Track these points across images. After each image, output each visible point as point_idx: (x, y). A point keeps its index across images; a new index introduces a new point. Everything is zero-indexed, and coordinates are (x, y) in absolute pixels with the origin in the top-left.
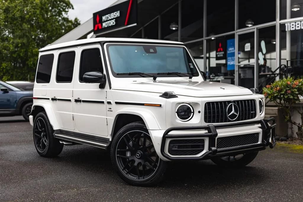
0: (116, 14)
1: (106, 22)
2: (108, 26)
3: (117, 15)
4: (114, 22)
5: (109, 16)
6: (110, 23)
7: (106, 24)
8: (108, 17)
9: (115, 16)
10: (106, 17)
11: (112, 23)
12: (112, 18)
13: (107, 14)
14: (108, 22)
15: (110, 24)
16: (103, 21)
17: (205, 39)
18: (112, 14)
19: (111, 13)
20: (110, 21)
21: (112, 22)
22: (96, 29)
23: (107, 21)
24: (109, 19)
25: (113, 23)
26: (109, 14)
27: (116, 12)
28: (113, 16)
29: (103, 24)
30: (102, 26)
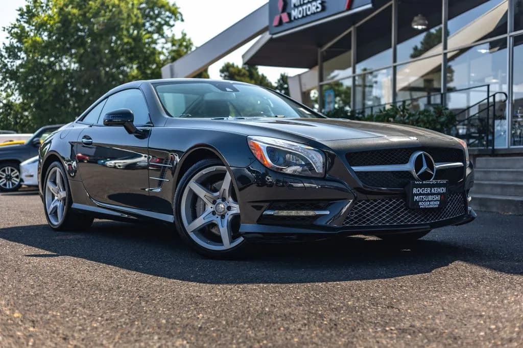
1: (300, 9)
2: (305, 14)
4: (319, 6)
7: (300, 11)
11: (314, 8)
14: (304, 7)
15: (309, 10)
17: (510, 36)
20: (309, 5)
21: (314, 6)
22: (276, 22)
23: (301, 5)
25: (317, 8)
29: (293, 12)
30: (289, 15)
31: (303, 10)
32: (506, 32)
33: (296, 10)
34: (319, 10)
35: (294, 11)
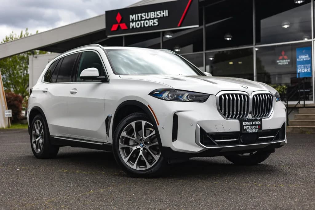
0: (160, 13)
1: (138, 22)
2: (142, 26)
3: (163, 15)
4: (156, 22)
5: (145, 15)
6: (147, 23)
7: (138, 24)
8: (141, 16)
9: (157, 15)
10: (138, 17)
11: (151, 23)
12: (152, 17)
13: (142, 13)
16: (131, 20)
18: (153, 13)
19: (150, 12)
20: (147, 21)
24: (143, 18)
26: (145, 13)
27: (162, 12)
28: (153, 15)
29: (131, 24)
34: (155, 25)
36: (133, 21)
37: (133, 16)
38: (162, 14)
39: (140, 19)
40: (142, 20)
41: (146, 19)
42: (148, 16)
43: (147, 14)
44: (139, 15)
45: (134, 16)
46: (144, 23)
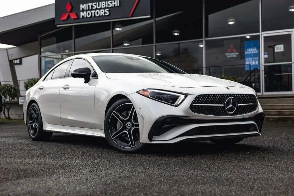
0: (111, 3)
2: (93, 15)
3: (115, 5)
4: (107, 12)
5: (96, 5)
6: (97, 13)
7: (89, 13)
8: (92, 5)
9: (108, 5)
10: (89, 6)
11: (102, 13)
12: (102, 7)
13: (93, 3)
14: (93, 12)
16: (81, 9)
18: (104, 2)
19: (101, 2)
20: (97, 11)
21: (102, 11)
23: (89, 10)
24: (94, 8)
25: (105, 13)
26: (96, 2)
27: (113, 1)
28: (104, 5)
29: (81, 13)
30: (78, 15)
31: (92, 13)
32: (202, 38)
33: (85, 13)
34: (106, 14)
35: (83, 13)
36: (83, 10)
37: (83, 5)
38: (113, 3)
39: (90, 8)
40: (92, 9)
41: (97, 9)
42: (99, 6)
43: (97, 3)
44: (90, 4)
45: (85, 5)
46: (95, 13)
